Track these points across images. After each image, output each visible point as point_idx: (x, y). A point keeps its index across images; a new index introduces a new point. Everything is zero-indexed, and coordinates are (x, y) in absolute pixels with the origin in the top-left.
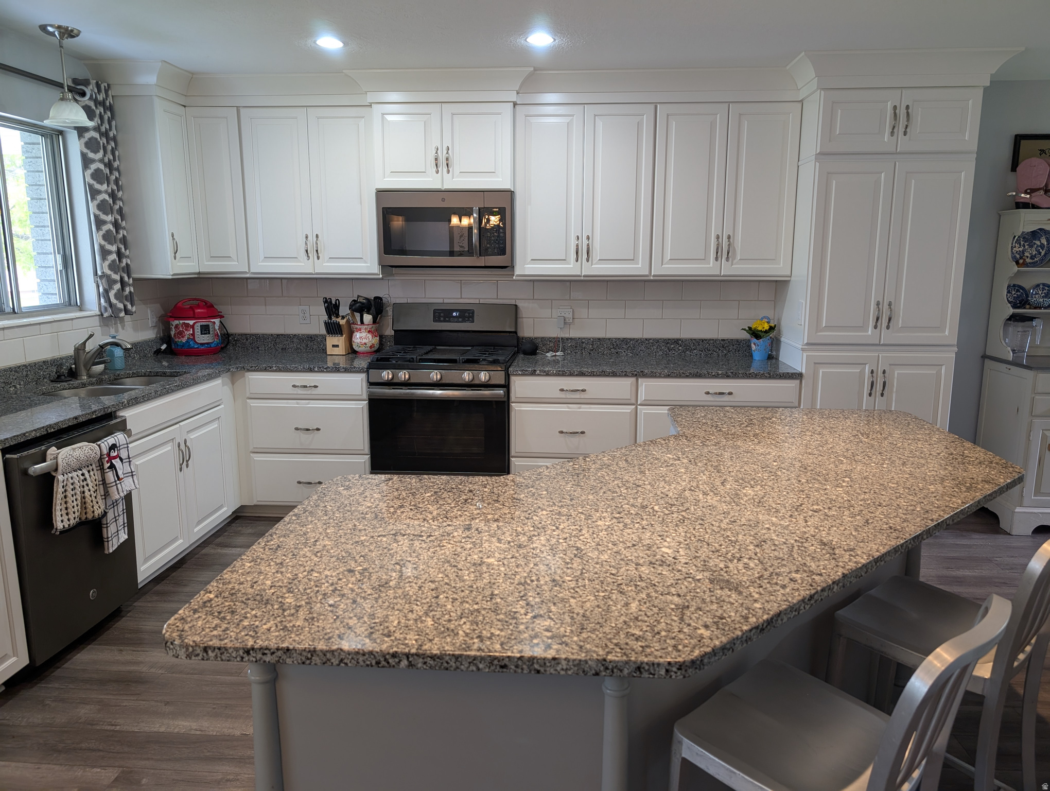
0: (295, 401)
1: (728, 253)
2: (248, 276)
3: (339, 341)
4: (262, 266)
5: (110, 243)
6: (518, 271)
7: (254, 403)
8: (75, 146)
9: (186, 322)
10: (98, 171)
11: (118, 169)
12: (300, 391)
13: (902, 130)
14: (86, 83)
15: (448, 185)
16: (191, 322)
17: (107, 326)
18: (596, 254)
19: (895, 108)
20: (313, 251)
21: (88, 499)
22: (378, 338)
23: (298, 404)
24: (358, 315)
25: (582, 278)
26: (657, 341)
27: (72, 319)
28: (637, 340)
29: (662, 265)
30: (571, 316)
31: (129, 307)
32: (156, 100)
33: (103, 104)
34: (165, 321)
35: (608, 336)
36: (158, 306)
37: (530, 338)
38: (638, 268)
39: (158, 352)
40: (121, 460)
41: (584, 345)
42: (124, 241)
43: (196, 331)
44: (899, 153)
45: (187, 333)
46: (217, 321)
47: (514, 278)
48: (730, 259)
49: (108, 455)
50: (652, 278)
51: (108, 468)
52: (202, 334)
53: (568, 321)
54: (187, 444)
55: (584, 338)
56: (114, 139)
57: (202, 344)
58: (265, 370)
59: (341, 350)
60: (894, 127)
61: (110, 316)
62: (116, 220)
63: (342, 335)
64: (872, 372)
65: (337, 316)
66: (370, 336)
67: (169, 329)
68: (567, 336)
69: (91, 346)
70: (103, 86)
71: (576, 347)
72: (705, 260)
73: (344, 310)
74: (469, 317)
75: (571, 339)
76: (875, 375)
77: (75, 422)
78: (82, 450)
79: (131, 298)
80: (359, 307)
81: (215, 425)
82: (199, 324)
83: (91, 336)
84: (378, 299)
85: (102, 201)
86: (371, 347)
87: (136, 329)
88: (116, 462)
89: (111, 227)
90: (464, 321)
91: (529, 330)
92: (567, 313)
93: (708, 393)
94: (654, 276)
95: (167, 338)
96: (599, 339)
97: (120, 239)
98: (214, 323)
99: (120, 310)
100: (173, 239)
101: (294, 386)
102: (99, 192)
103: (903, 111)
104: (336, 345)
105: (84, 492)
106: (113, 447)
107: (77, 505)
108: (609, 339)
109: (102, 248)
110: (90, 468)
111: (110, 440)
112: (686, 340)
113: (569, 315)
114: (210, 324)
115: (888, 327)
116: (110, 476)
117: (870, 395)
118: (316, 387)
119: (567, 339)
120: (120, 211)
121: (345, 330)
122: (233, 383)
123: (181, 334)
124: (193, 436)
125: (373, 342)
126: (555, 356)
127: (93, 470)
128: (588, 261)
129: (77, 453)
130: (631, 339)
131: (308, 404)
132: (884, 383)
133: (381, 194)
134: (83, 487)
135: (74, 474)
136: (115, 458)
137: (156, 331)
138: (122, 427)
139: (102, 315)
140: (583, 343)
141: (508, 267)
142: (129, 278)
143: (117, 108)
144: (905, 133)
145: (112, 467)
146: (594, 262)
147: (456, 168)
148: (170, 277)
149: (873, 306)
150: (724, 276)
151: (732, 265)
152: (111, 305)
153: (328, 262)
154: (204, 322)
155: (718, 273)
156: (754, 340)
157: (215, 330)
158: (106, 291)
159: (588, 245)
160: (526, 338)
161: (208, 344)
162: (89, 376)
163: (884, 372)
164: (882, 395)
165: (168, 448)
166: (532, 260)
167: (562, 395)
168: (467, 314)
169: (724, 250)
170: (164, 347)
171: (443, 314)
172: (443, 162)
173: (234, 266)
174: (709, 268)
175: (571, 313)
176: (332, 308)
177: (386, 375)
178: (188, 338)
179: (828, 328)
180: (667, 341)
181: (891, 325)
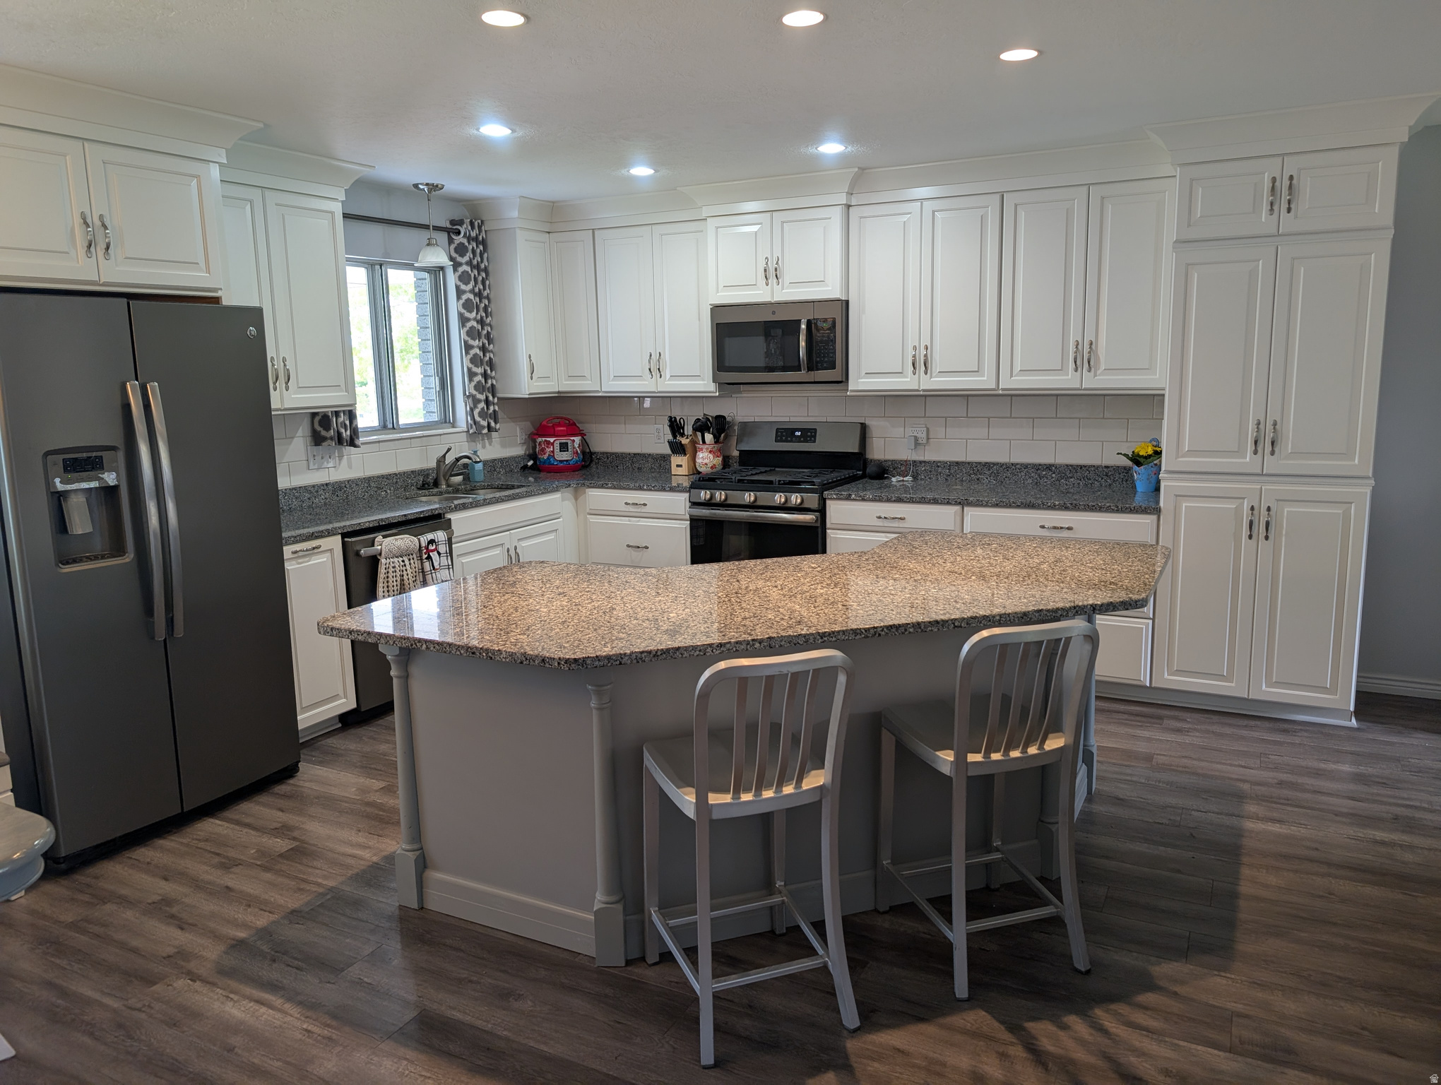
0: (627, 518)
1: (1089, 362)
2: (600, 394)
3: (682, 460)
4: (612, 386)
5: (477, 366)
6: (852, 385)
7: (593, 519)
8: (452, 279)
9: (548, 439)
10: (468, 300)
11: (488, 298)
12: (631, 509)
13: (1284, 206)
14: (461, 223)
15: (777, 298)
16: (552, 440)
17: (474, 441)
18: (937, 366)
19: (1274, 180)
20: (656, 370)
21: (406, 582)
22: (720, 459)
23: (629, 521)
24: (699, 434)
25: (921, 393)
26: (1026, 466)
27: (440, 435)
28: (1001, 465)
29: (1011, 376)
30: (924, 435)
31: (493, 424)
32: (518, 231)
33: (476, 239)
34: (532, 437)
35: (969, 459)
36: (528, 424)
37: (879, 461)
38: (984, 381)
39: (525, 468)
40: (439, 554)
41: (940, 470)
42: (491, 363)
43: (555, 448)
44: (1281, 235)
45: (548, 450)
46: (577, 439)
47: (848, 393)
48: (1093, 369)
49: (427, 548)
50: (1000, 392)
51: (426, 559)
52: (561, 451)
53: (921, 442)
54: (518, 550)
55: (940, 462)
56: (486, 270)
57: (561, 461)
58: (602, 487)
59: (684, 471)
60: (1272, 204)
61: (476, 433)
62: (483, 344)
63: (685, 454)
64: (1252, 508)
65: (682, 435)
66: (711, 456)
67: (534, 448)
68: (922, 458)
69: (450, 459)
70: (477, 222)
71: (930, 471)
72: (1061, 370)
73: (688, 430)
74: (811, 436)
75: (924, 462)
76: (1256, 512)
77: (404, 519)
78: (405, 541)
79: (495, 416)
80: (701, 427)
81: (551, 536)
82: (558, 442)
83: (449, 450)
84: (720, 419)
85: (470, 328)
86: (712, 467)
87: (503, 445)
88: (434, 555)
89: (477, 351)
90: (806, 441)
91: (879, 451)
92: (920, 433)
93: (1043, 527)
94: (1003, 390)
95: (533, 456)
96: (957, 463)
97: (487, 362)
98: (574, 441)
99: (484, 427)
100: (530, 360)
101: (626, 504)
102: (468, 320)
103: (1286, 182)
104: (680, 466)
105: (403, 576)
106: (432, 542)
107: (397, 586)
108: (969, 463)
109: (469, 370)
110: (411, 557)
111: (430, 536)
112: (1061, 466)
113: (922, 435)
114: (569, 442)
115: (1273, 453)
116: (427, 565)
117: (1250, 537)
118: (645, 505)
119: (921, 462)
120: (488, 336)
121: (689, 449)
122: (576, 499)
123: (543, 450)
124: (524, 544)
125: (714, 462)
126: (903, 481)
127: (413, 559)
128: (926, 373)
129: (399, 543)
130: (994, 464)
131: (638, 521)
132: (1268, 524)
133: (716, 309)
134: (403, 571)
135: (396, 560)
136: (433, 551)
137: (525, 447)
138: (447, 526)
139: (468, 431)
140: (938, 467)
141: (844, 381)
142: (494, 397)
143: (489, 242)
144: (1289, 210)
145: (429, 558)
146: (934, 375)
147: (787, 278)
148: (527, 396)
149: (1251, 426)
150: (1085, 389)
151: (1095, 375)
152: (475, 422)
153: (669, 380)
154: (563, 440)
155: (1078, 386)
156: (1135, 467)
157: (574, 448)
158: (472, 410)
159: (926, 356)
160: (875, 461)
161: (567, 461)
162: (448, 486)
163: (1269, 509)
164: (1267, 538)
165: (497, 551)
166: (866, 373)
167: (879, 523)
168: (809, 434)
169: (1085, 358)
170: (530, 463)
171: (785, 433)
172: (773, 273)
173: (587, 385)
174: (1068, 380)
175: (925, 433)
176: (676, 427)
177: (704, 495)
178: (549, 455)
179: (1191, 452)
180: (1038, 467)
181: (1277, 450)
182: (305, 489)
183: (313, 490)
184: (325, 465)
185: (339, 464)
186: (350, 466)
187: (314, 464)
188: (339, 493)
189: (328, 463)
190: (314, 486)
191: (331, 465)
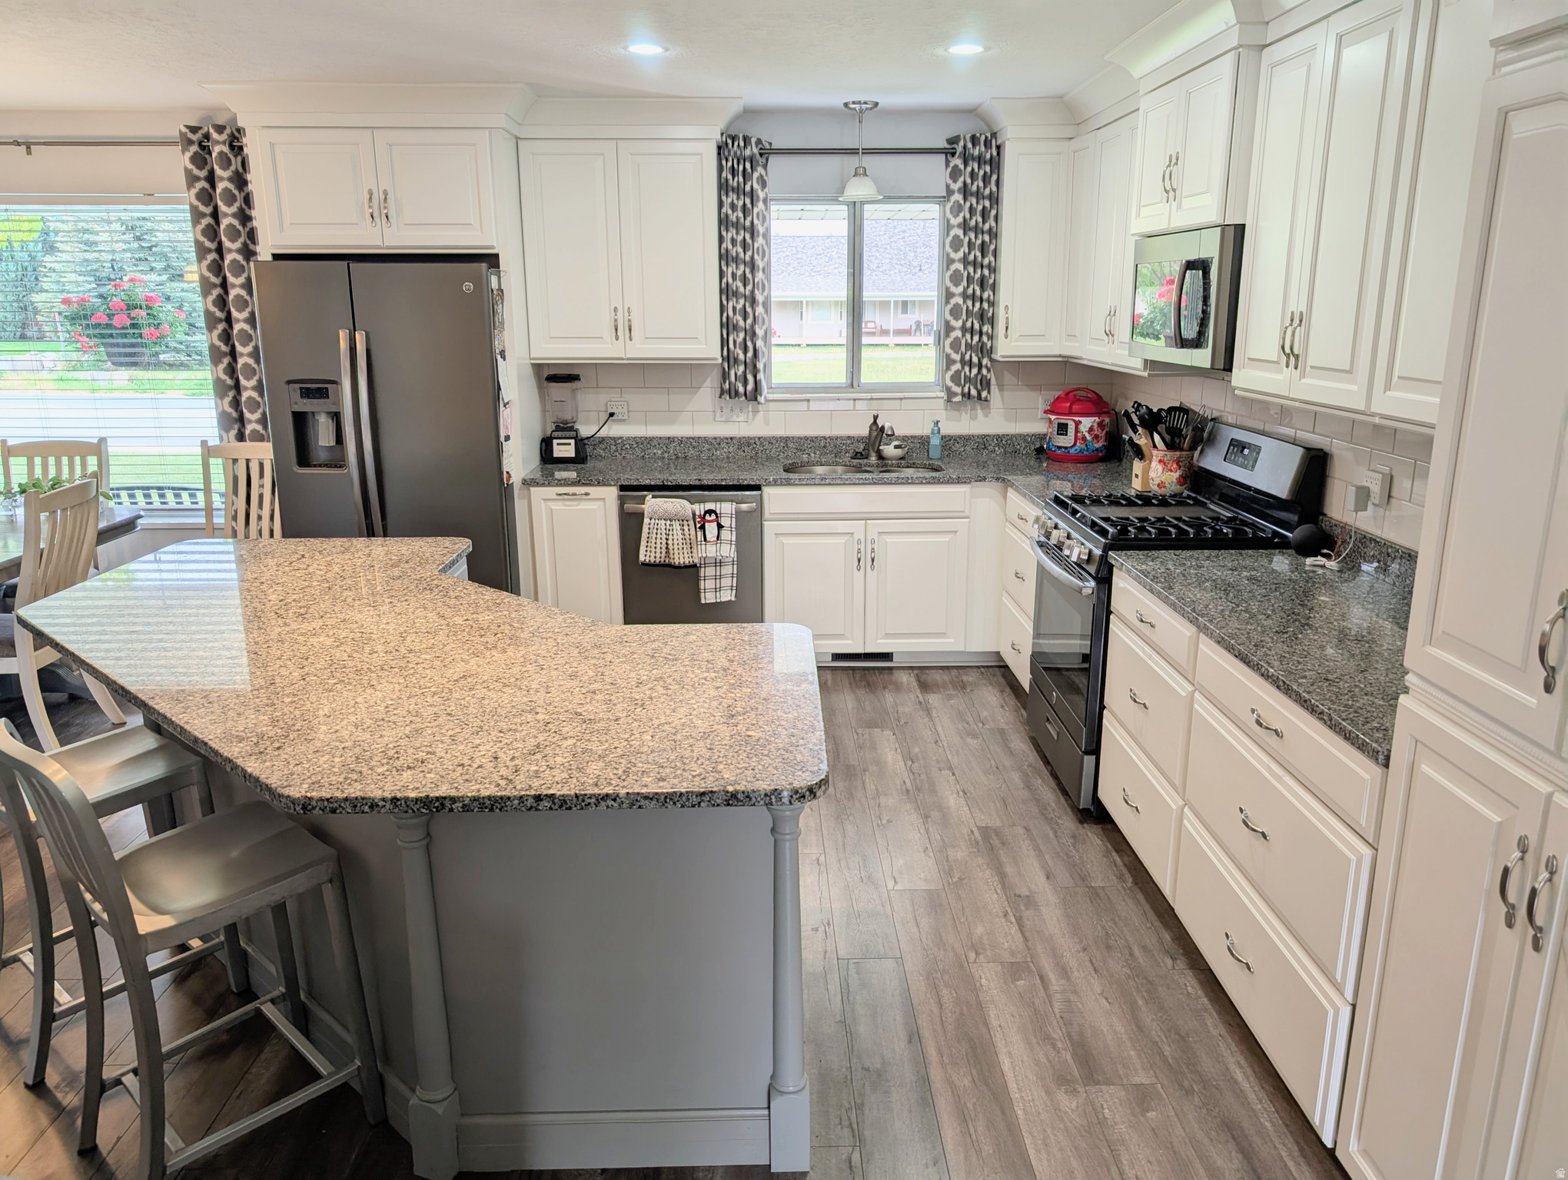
5: (956, 318)
7: (1007, 528)
12: (1020, 523)
14: (957, 140)
16: (1053, 418)
17: (958, 410)
20: (1110, 332)
21: (674, 547)
23: (1020, 538)
29: (1387, 388)
30: (1378, 488)
32: (1007, 145)
37: (1331, 522)
38: (1355, 394)
39: (1040, 450)
40: (720, 526)
43: (1054, 429)
49: (703, 517)
50: (1376, 419)
51: (699, 528)
53: (1377, 501)
54: (878, 545)
57: (1059, 448)
62: (973, 292)
63: (1143, 460)
65: (1137, 430)
68: (1375, 533)
75: (1372, 537)
78: (676, 505)
79: (980, 381)
81: (945, 538)
85: (954, 271)
87: (1008, 418)
88: (711, 526)
89: (962, 299)
90: (1247, 466)
91: (1337, 505)
92: (1374, 483)
94: (1376, 414)
98: (1078, 422)
101: (1019, 515)
102: (953, 261)
104: (1137, 477)
105: (668, 540)
106: (710, 512)
109: (946, 323)
110: (685, 523)
111: (711, 506)
113: (1375, 487)
116: (700, 535)
118: (1026, 520)
120: (983, 281)
121: (1146, 453)
127: (688, 525)
128: (1296, 367)
129: (667, 505)
131: (1024, 541)
134: (668, 535)
135: (663, 522)
136: (709, 521)
139: (944, 398)
140: (1388, 554)
145: (703, 528)
146: (1306, 371)
152: (947, 388)
153: (1117, 348)
154: (1063, 419)
157: (1079, 432)
158: (943, 371)
162: (881, 458)
163: (1550, 864)
165: (841, 540)
166: (1249, 359)
167: (1138, 623)
171: (1236, 448)
175: (1379, 484)
182: (706, 440)
183: (717, 442)
184: (735, 418)
185: (753, 419)
186: (767, 422)
187: (721, 416)
188: (746, 449)
189: (738, 416)
190: (715, 438)
191: (742, 418)
